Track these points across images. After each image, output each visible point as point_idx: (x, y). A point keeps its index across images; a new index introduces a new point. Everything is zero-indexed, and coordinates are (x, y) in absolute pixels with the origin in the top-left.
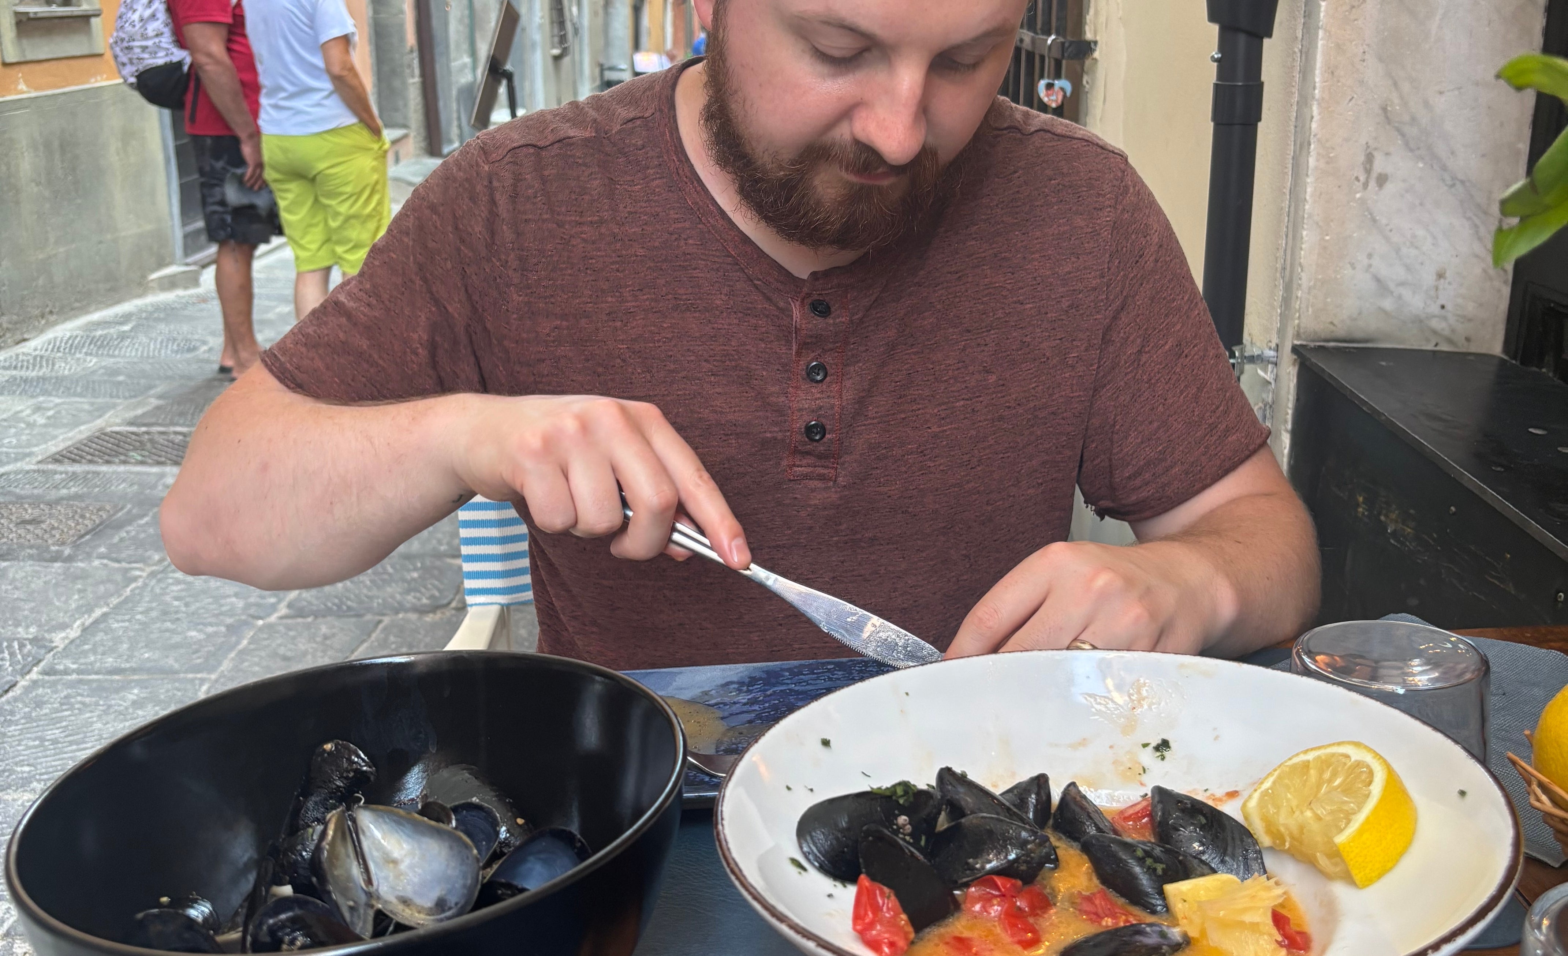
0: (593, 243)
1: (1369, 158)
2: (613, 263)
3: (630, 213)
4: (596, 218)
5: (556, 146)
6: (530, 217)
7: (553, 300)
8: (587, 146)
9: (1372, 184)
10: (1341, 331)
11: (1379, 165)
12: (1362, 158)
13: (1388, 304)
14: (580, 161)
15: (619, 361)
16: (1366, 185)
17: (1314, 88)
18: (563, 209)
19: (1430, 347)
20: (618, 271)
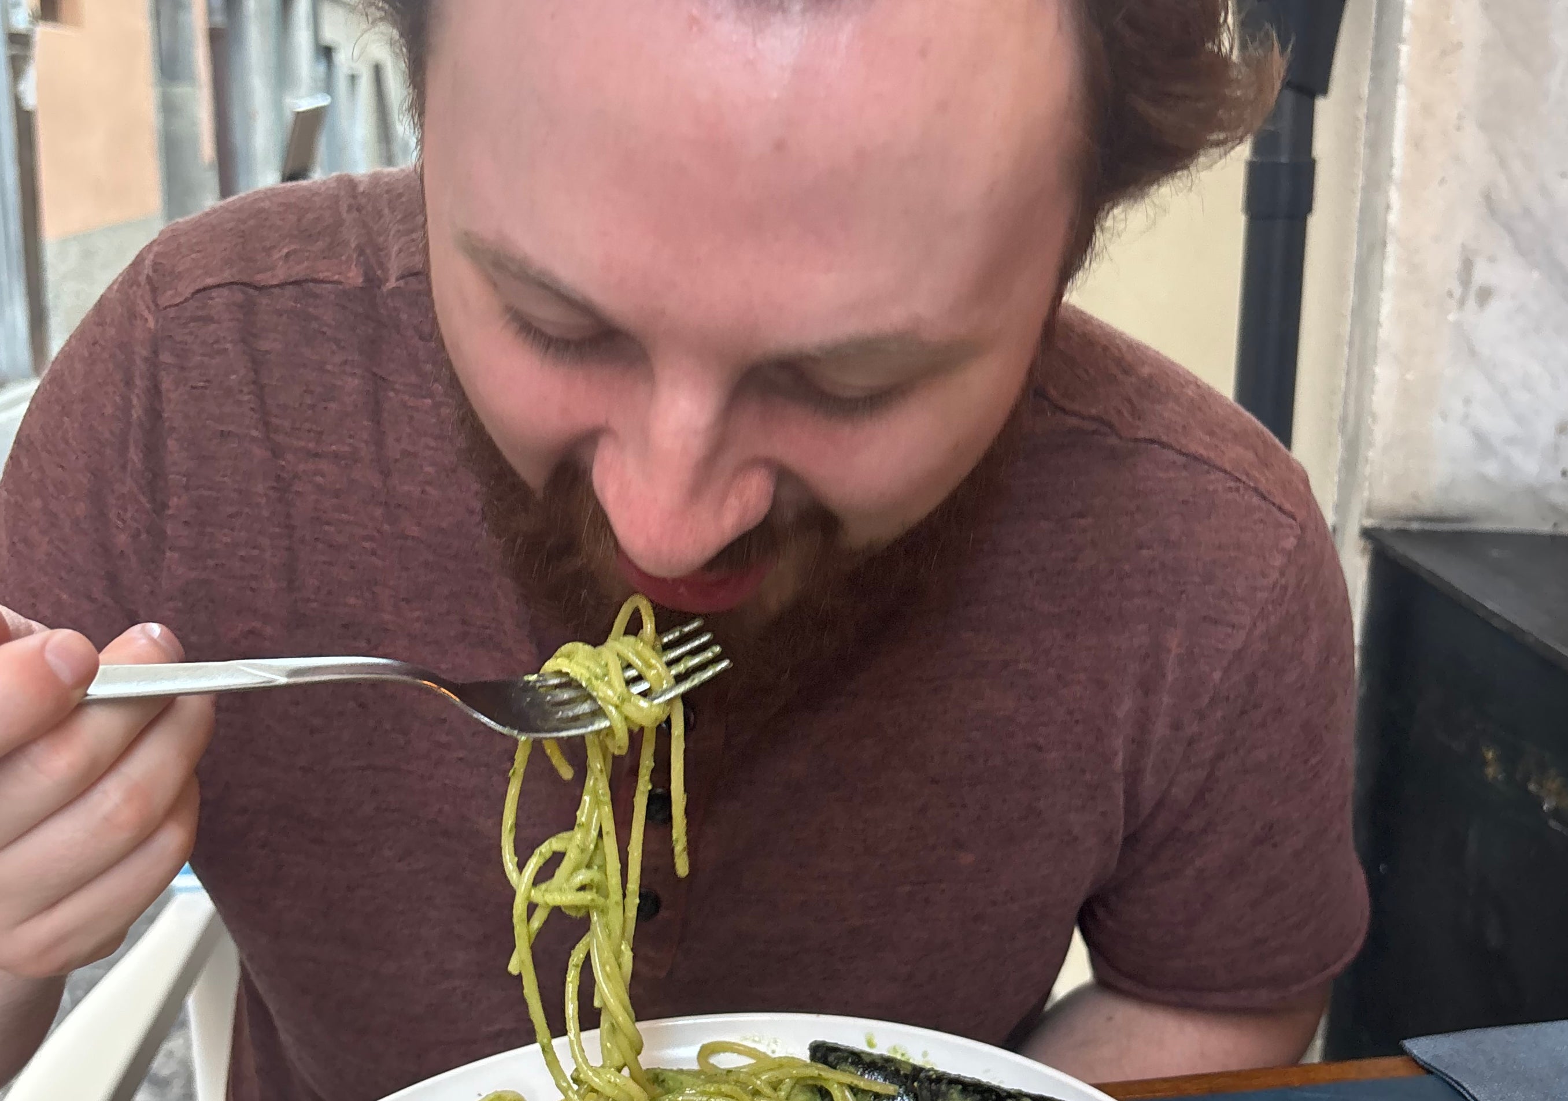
0: (337, 494)
1: (1468, 265)
2: (366, 538)
3: (406, 453)
4: (347, 449)
5: (290, 291)
6: (232, 428)
7: (253, 584)
8: (344, 307)
9: (1471, 303)
10: (1427, 507)
11: (1482, 274)
12: (1456, 265)
13: (1491, 469)
14: (329, 333)
15: (351, 704)
16: (1462, 303)
17: (1392, 166)
18: (287, 424)
19: (1546, 528)
20: (374, 553)
